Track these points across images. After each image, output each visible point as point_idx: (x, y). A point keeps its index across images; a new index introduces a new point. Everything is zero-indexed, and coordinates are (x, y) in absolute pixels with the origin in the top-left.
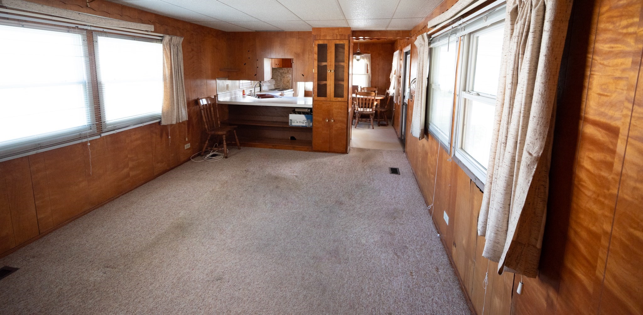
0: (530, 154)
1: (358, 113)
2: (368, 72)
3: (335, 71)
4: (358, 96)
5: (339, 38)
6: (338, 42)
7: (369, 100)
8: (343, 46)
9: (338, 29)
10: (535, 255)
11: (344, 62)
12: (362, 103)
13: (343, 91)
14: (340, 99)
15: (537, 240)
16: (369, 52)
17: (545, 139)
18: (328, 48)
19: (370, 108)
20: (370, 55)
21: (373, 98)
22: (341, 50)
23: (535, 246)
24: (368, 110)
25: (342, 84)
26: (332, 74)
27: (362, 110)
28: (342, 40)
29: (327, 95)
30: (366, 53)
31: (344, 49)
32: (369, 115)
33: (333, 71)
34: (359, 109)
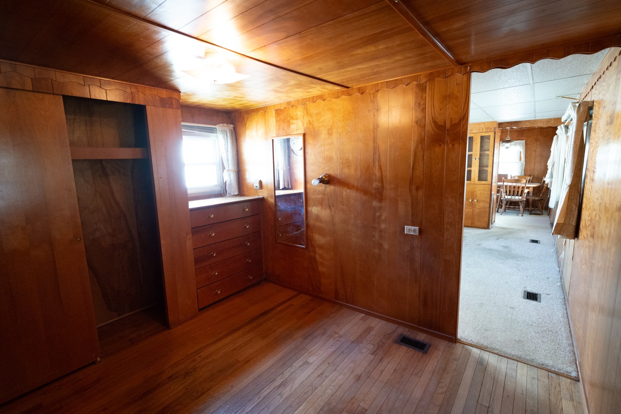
0: (567, 184)
1: (505, 200)
2: (520, 160)
3: (480, 159)
4: (506, 184)
5: (484, 131)
6: (483, 134)
7: (519, 187)
8: (488, 137)
9: (484, 123)
10: (572, 228)
11: (488, 150)
12: (510, 191)
13: (487, 176)
14: (483, 182)
15: (573, 221)
16: (523, 138)
17: (572, 178)
18: (474, 140)
19: (519, 195)
20: (524, 141)
21: (524, 185)
22: (487, 140)
23: (572, 225)
24: (517, 198)
25: (487, 169)
26: (476, 162)
27: (509, 197)
28: (487, 132)
29: (472, 179)
30: (520, 140)
31: (489, 139)
32: (518, 202)
33: (478, 159)
34: (506, 197)
